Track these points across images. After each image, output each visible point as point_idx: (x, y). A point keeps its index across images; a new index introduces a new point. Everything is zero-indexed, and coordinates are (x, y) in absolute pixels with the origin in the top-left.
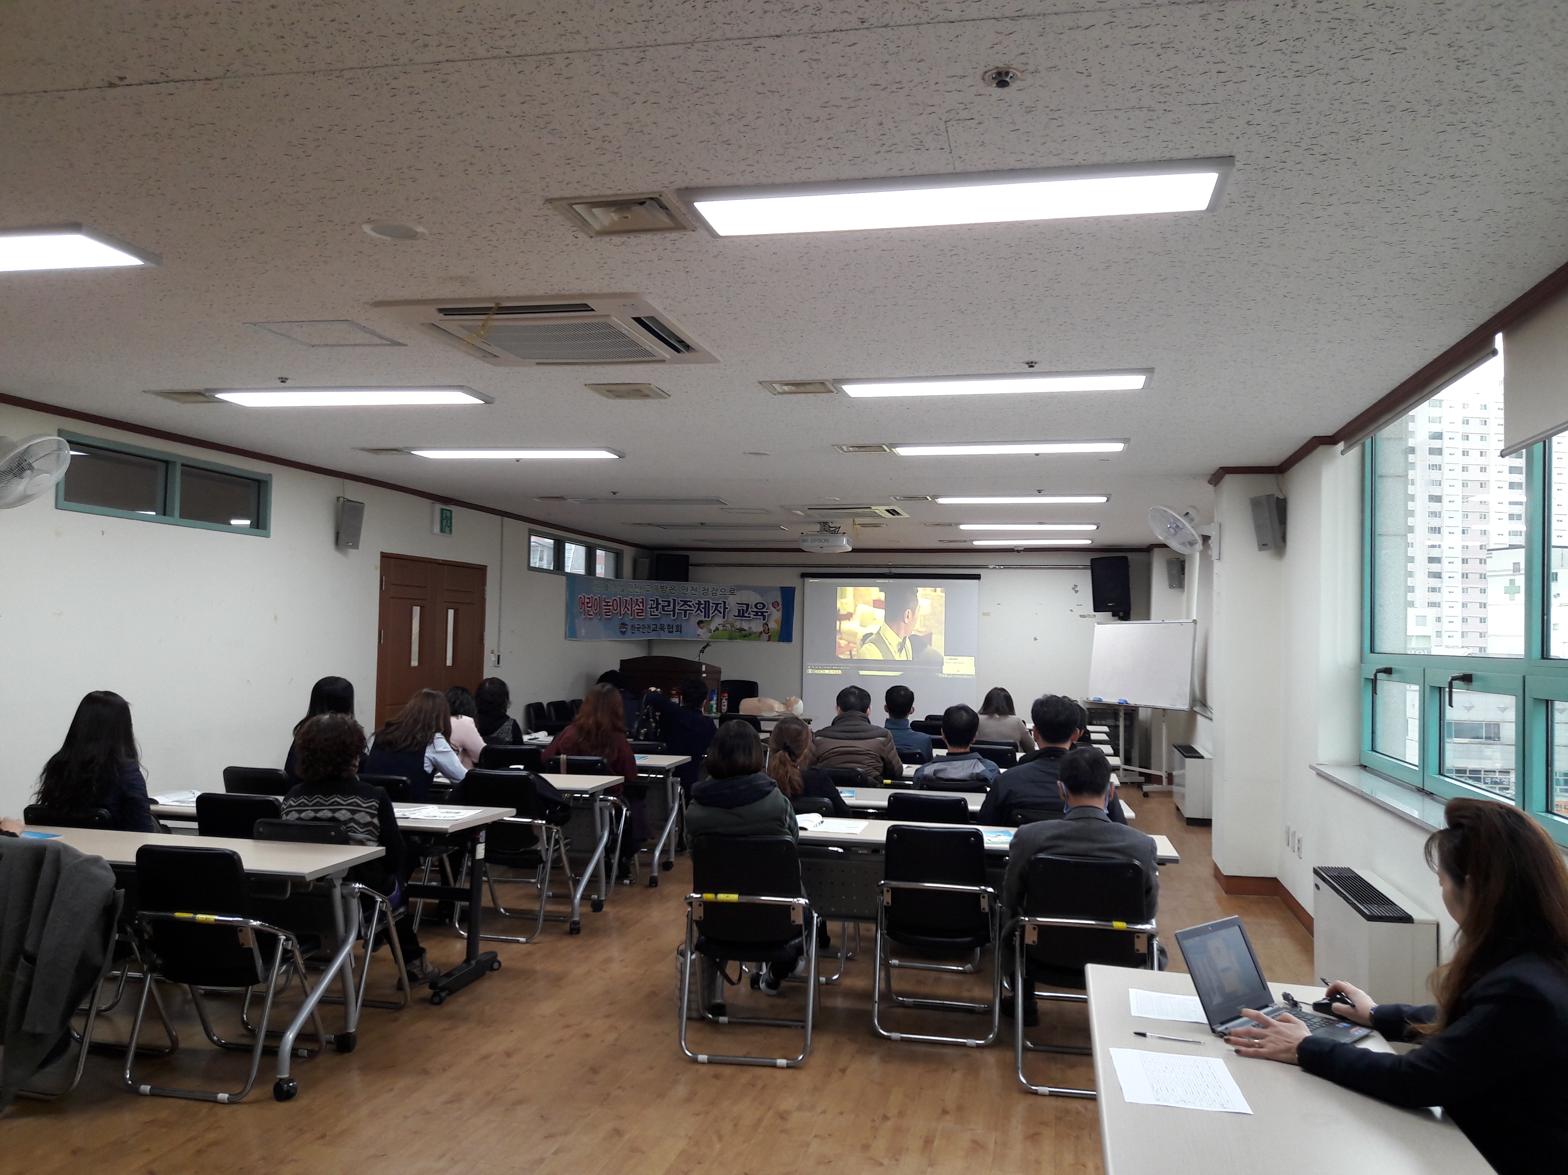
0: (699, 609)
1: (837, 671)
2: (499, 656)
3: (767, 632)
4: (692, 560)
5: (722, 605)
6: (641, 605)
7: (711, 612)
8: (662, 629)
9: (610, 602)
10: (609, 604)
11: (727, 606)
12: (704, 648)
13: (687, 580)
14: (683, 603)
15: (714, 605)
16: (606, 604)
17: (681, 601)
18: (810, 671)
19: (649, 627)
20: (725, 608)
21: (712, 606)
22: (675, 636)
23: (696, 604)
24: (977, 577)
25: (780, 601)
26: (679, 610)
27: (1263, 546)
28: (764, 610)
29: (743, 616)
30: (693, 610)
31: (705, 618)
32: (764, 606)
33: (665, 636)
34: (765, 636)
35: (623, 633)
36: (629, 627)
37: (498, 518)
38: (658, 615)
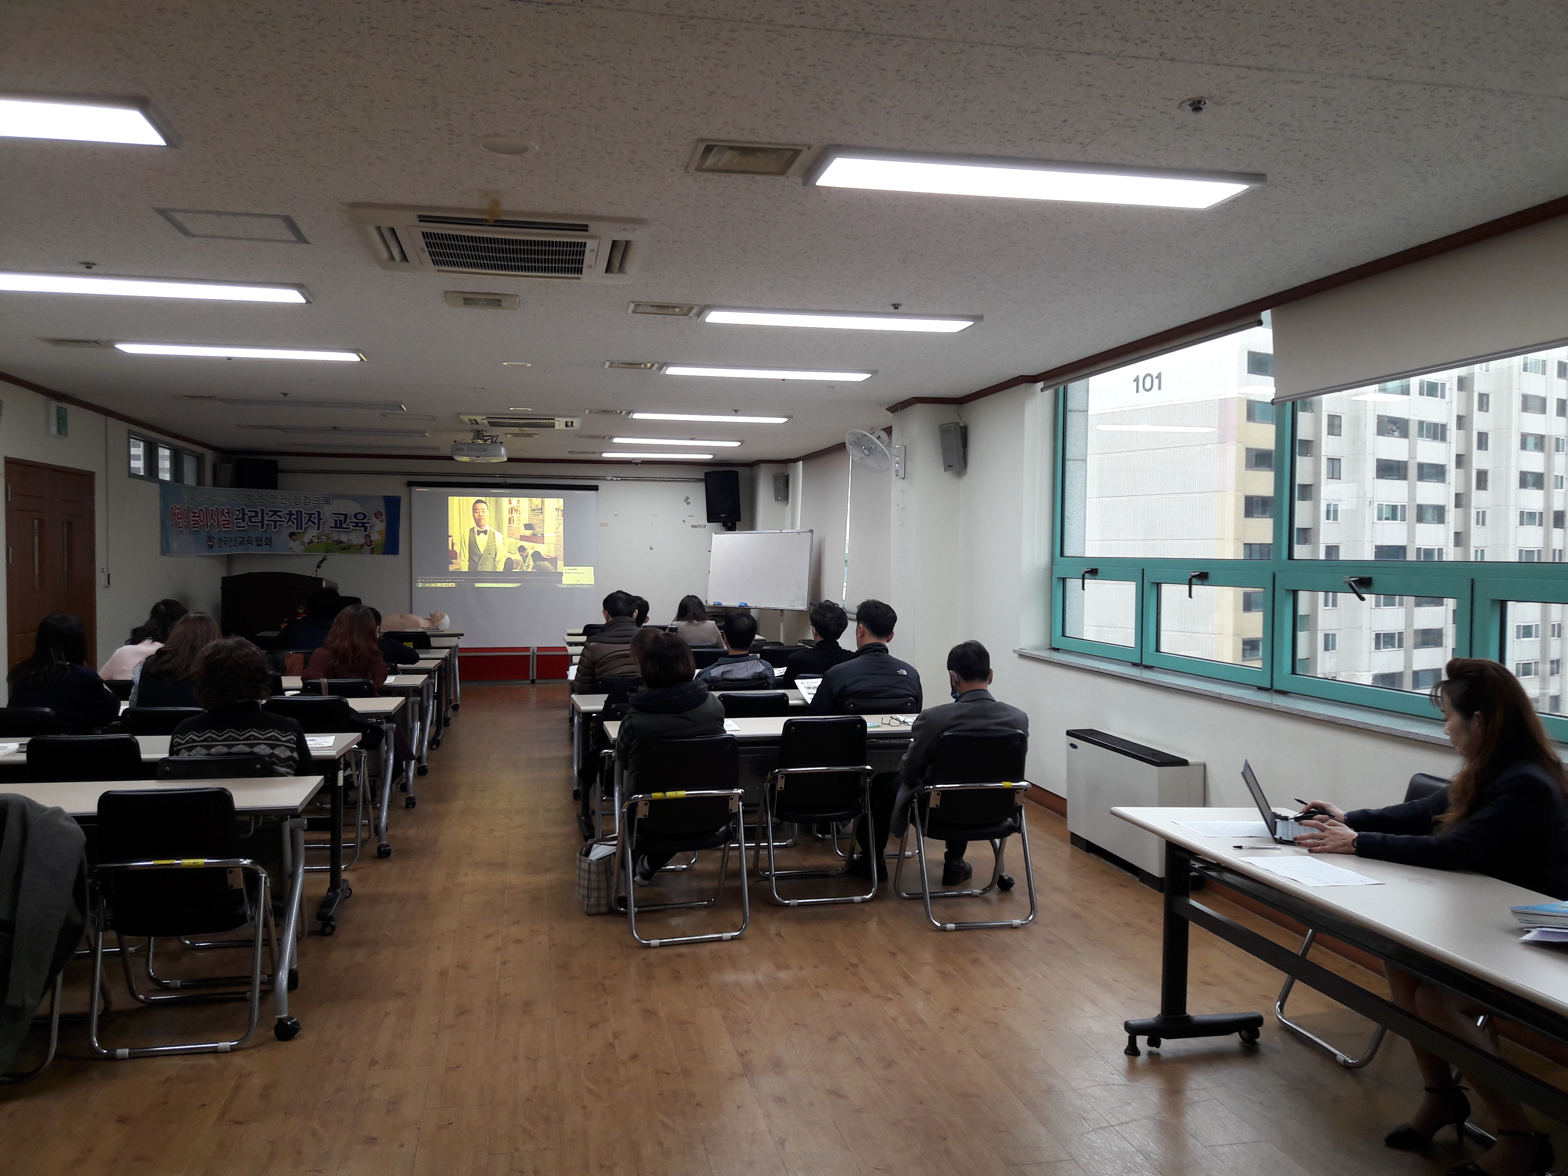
0: (290, 520)
1: (450, 584)
2: (109, 575)
3: (370, 544)
4: (281, 466)
5: (317, 515)
6: (227, 515)
7: (304, 524)
8: (250, 542)
9: (196, 513)
10: (196, 515)
11: (322, 517)
12: (321, 562)
13: (275, 487)
14: (271, 513)
15: (308, 516)
16: (192, 515)
17: (270, 511)
18: (420, 585)
19: (236, 540)
20: (320, 519)
21: (306, 517)
22: (264, 550)
23: (287, 514)
24: (595, 488)
25: (383, 510)
26: (268, 521)
27: (948, 467)
28: (365, 521)
29: (341, 527)
30: (284, 521)
31: (297, 529)
32: (365, 517)
33: (254, 550)
34: (368, 549)
35: (211, 547)
36: (216, 541)
37: (101, 417)
38: (244, 527)
